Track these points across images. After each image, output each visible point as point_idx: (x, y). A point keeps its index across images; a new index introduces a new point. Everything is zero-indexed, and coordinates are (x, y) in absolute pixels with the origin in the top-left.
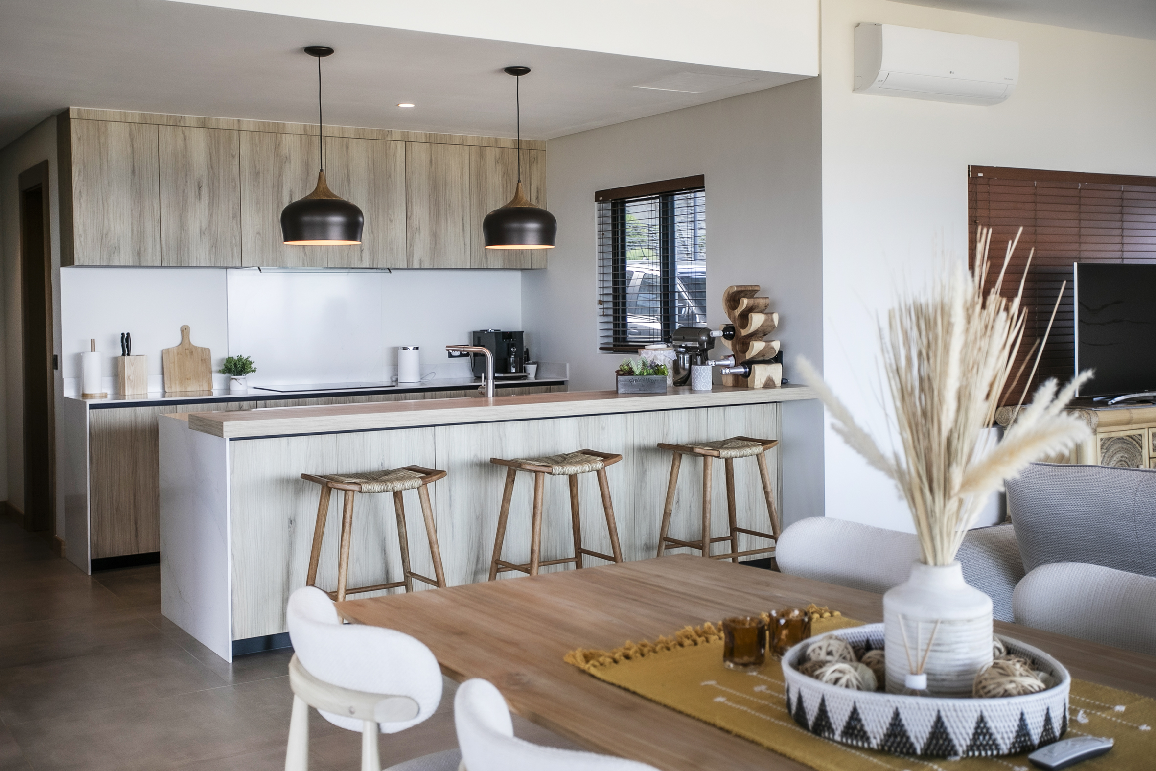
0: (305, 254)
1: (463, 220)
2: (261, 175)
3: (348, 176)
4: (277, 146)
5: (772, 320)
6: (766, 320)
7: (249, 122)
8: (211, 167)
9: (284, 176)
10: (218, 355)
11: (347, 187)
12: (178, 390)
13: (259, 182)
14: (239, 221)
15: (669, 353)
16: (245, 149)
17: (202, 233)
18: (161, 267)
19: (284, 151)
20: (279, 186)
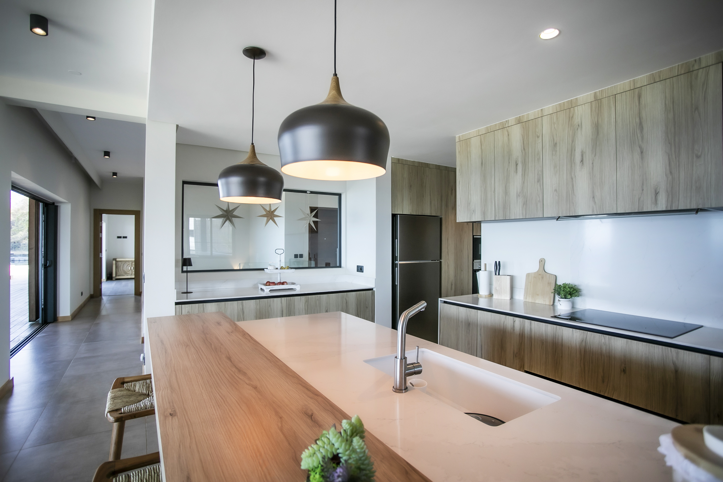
2: (558, 145)
3: (641, 123)
4: (571, 118)
7: (549, 108)
8: (524, 149)
9: (576, 141)
12: (530, 301)
14: (542, 183)
16: (546, 130)
18: (495, 221)
19: (577, 120)
20: (572, 151)
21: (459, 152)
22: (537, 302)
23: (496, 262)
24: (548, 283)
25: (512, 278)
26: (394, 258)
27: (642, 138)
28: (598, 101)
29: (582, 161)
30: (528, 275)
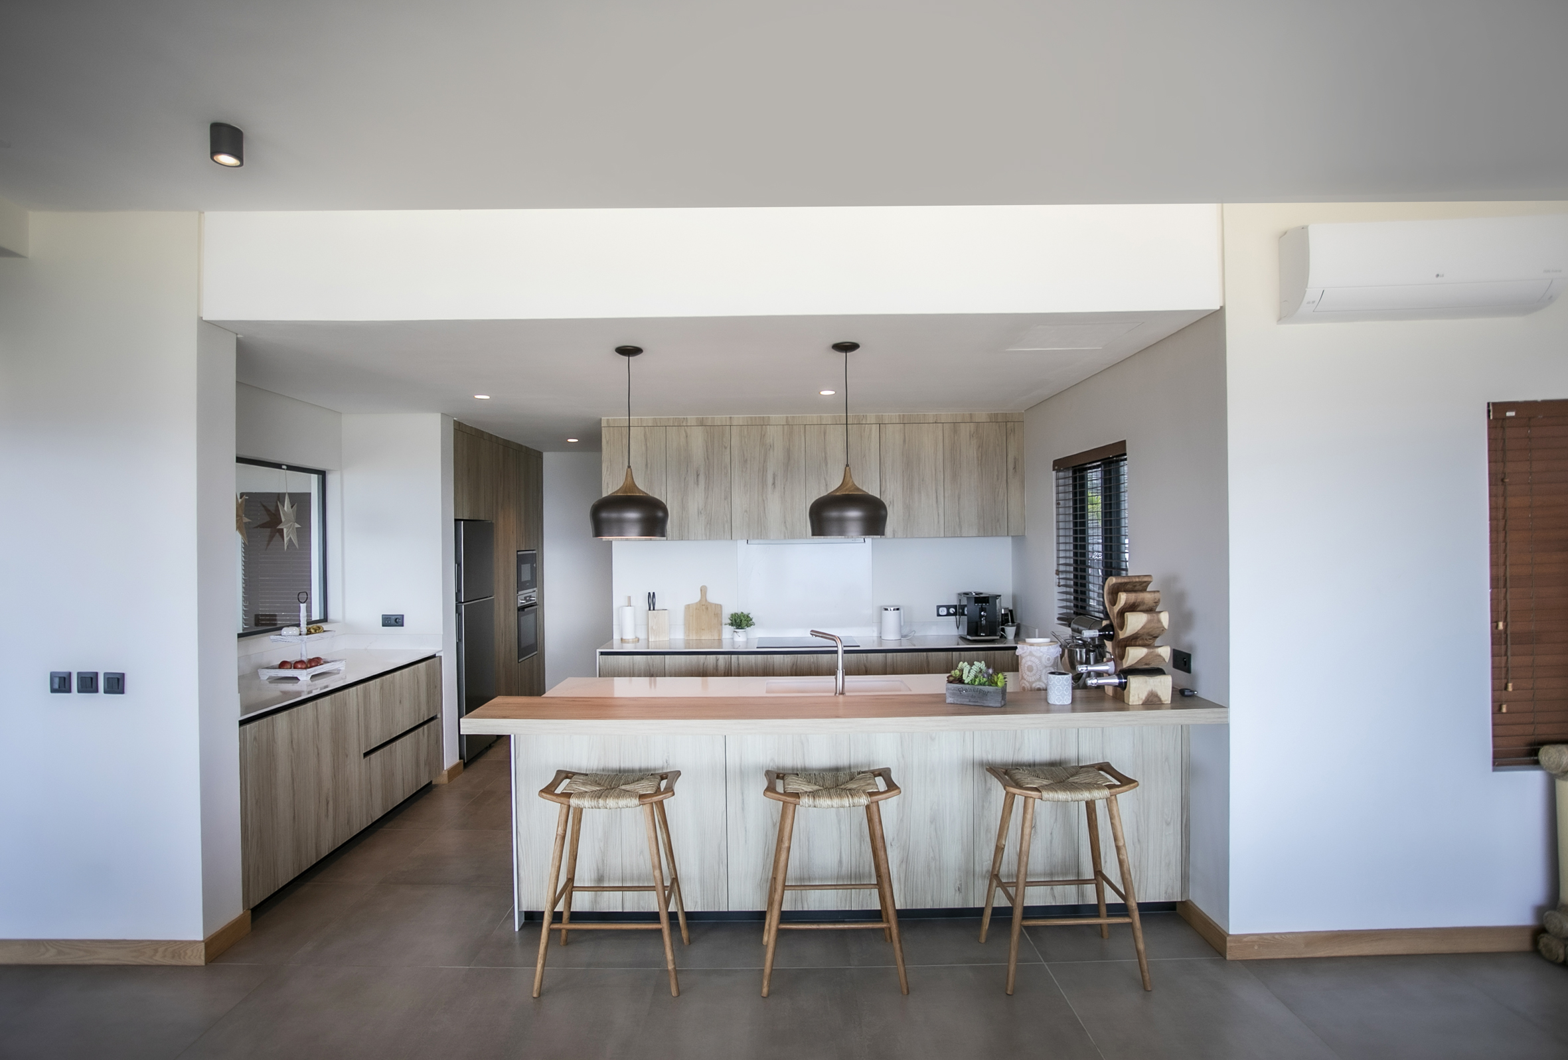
0: (786, 528)
1: (937, 492)
2: (749, 462)
4: (763, 436)
5: (1159, 621)
6: (1149, 622)
7: (739, 418)
8: (708, 457)
9: (768, 462)
10: (729, 610)
11: (824, 468)
12: (694, 638)
13: (747, 468)
14: (730, 501)
15: (1048, 650)
16: (735, 441)
17: (699, 513)
19: (769, 440)
20: (763, 470)
21: (607, 443)
22: (703, 638)
23: (649, 593)
25: (669, 613)
26: (457, 597)
27: (827, 471)
28: (789, 425)
29: (774, 484)
30: (688, 607)
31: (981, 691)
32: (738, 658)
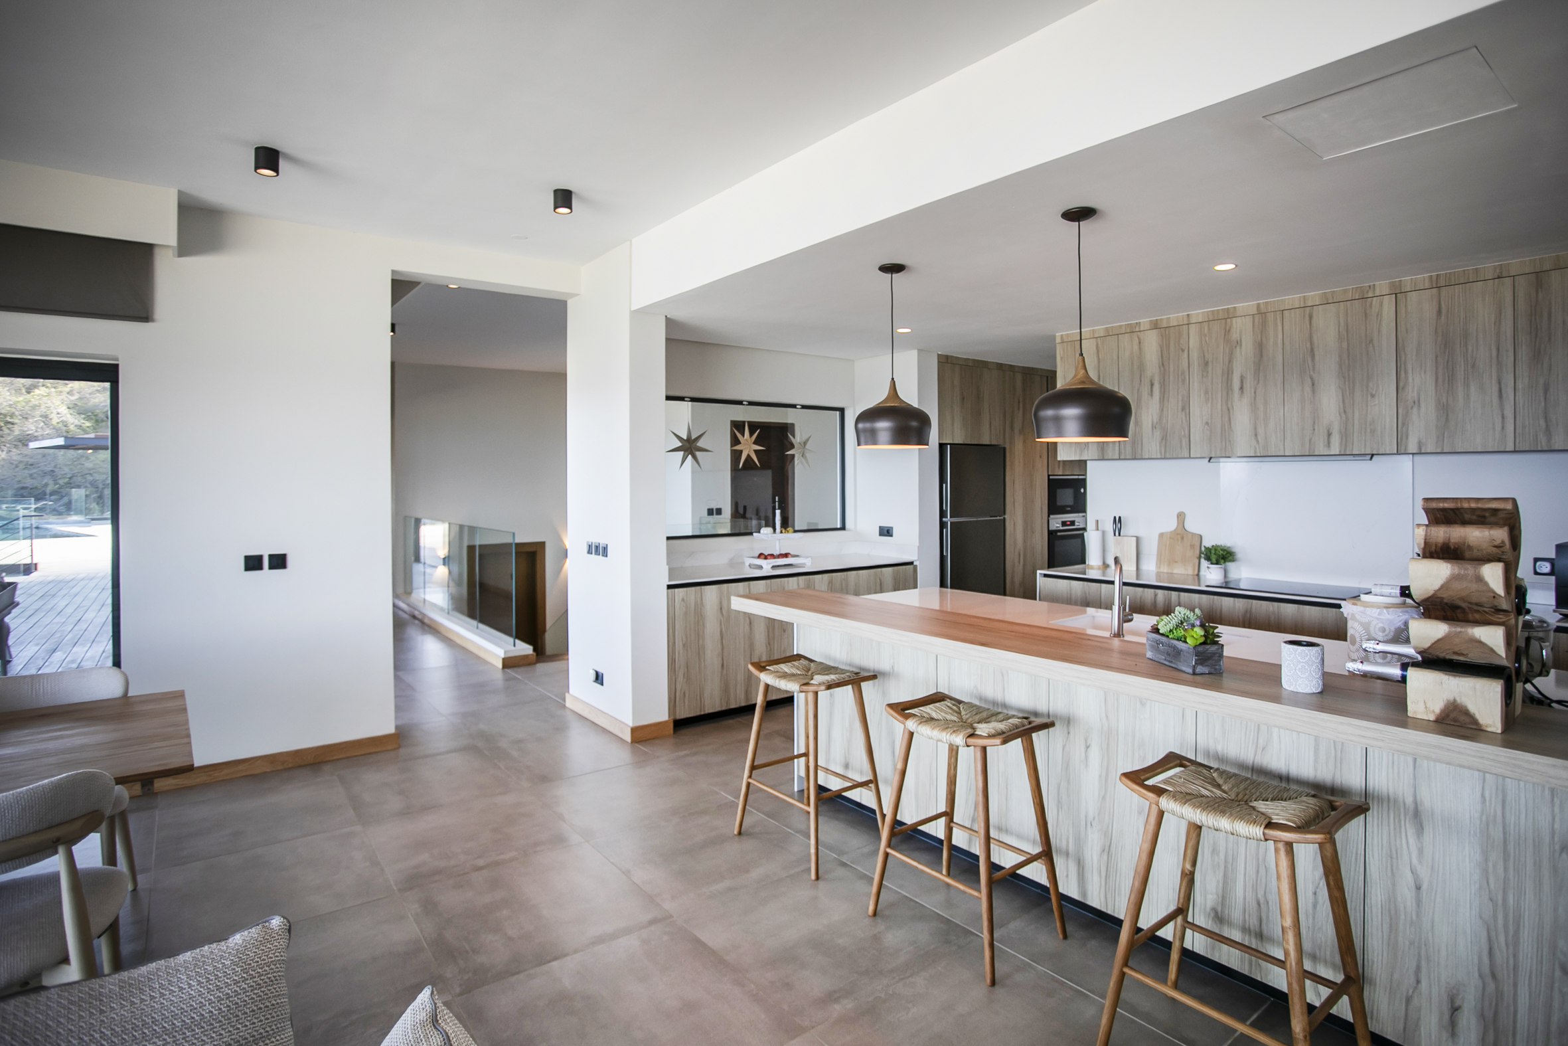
0: (1258, 442)
2: (1210, 364)
3: (1312, 350)
4: (1227, 332)
7: (1198, 314)
8: (1163, 364)
9: (1234, 362)
11: (1310, 363)
12: (1165, 571)
13: (1208, 372)
14: (1188, 413)
16: (1194, 342)
17: (1154, 427)
18: (1120, 459)
19: (1235, 336)
20: (1228, 373)
21: (1061, 358)
22: (1175, 571)
23: (1115, 518)
24: (1191, 545)
25: (1138, 539)
26: (942, 514)
27: (1314, 367)
28: (1261, 314)
29: (1241, 388)
30: (1161, 535)
31: (1175, 648)
32: (1179, 595)
